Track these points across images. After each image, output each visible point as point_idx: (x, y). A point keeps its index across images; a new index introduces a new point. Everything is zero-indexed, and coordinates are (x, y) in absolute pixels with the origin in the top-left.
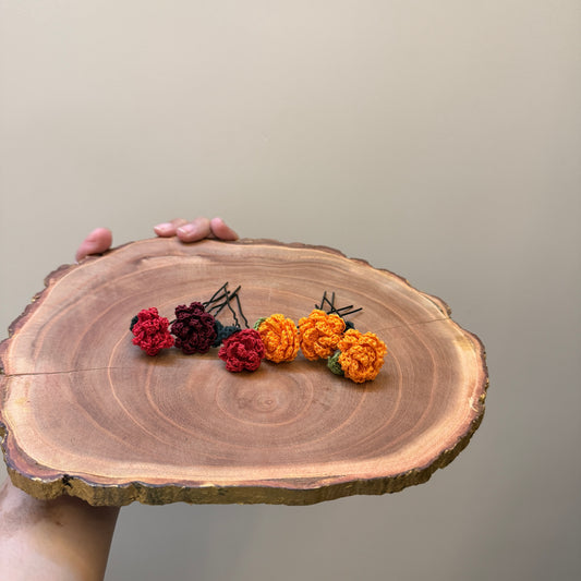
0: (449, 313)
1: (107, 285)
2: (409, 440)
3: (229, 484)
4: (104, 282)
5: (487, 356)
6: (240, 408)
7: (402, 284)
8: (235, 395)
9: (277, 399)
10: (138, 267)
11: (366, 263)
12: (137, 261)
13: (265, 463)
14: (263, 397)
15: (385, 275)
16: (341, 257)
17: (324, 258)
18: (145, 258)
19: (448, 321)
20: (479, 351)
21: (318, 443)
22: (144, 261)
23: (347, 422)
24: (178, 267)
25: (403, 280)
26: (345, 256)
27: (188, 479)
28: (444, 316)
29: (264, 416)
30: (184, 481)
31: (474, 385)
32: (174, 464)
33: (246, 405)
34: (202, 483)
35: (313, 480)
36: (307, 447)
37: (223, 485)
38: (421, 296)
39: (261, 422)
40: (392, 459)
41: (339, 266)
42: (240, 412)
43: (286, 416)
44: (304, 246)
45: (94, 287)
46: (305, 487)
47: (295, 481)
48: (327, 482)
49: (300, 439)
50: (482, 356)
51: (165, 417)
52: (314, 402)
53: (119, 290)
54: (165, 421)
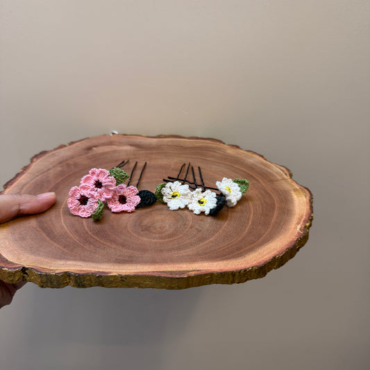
0: (291, 176)
1: (69, 162)
2: (251, 250)
3: (127, 274)
4: (67, 160)
5: (314, 200)
6: (142, 231)
7: (261, 159)
8: (141, 223)
9: (167, 226)
10: (90, 152)
11: (237, 147)
12: (89, 149)
13: (154, 262)
14: (158, 225)
15: (250, 154)
16: (222, 145)
17: (210, 145)
18: (95, 147)
19: (290, 180)
20: (308, 198)
21: (189, 251)
22: (94, 149)
23: (211, 239)
24: (115, 151)
25: (262, 156)
26: (224, 143)
27: (101, 270)
28: (287, 177)
29: (157, 235)
30: (99, 272)
31: (302, 217)
32: (93, 262)
33: (146, 229)
34: (110, 273)
35: (183, 272)
36: (183, 253)
37: (124, 274)
38: (272, 165)
39: (154, 238)
40: (238, 261)
41: (219, 149)
42: (142, 233)
43: (170, 236)
44: (197, 138)
45: (60, 163)
46: (177, 276)
47: (171, 272)
48: (192, 274)
49: (179, 249)
50: (310, 200)
51: (93, 236)
52: (191, 227)
53: (76, 165)
54: (92, 237)
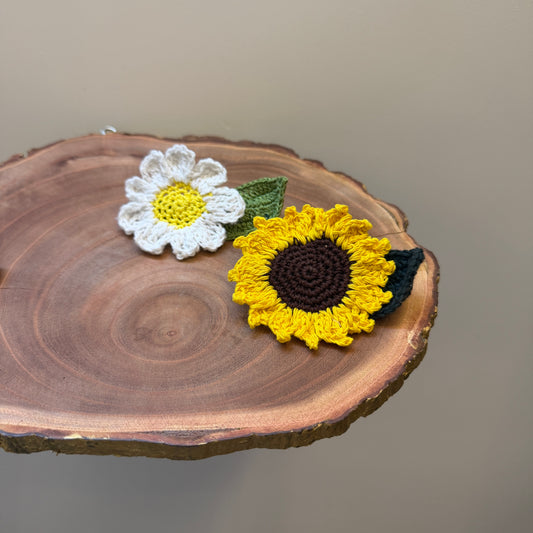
0: (406, 225)
1: (23, 190)
2: (325, 384)
3: (99, 437)
4: (21, 187)
5: (442, 278)
6: (136, 340)
7: (357, 190)
8: (136, 322)
9: (182, 330)
10: (63, 169)
11: (319, 164)
12: (62, 163)
13: (149, 410)
14: (166, 327)
15: (339, 179)
16: (293, 158)
17: (273, 159)
18: (72, 158)
19: (403, 235)
20: (431, 273)
21: (216, 387)
22: (70, 162)
23: (257, 360)
24: (106, 168)
25: (360, 184)
26: (297, 156)
27: (53, 428)
28: (399, 229)
29: (161, 350)
30: (49, 431)
31: (418, 314)
32: (42, 408)
33: (143, 337)
34: (69, 433)
35: (199, 435)
36: (203, 391)
37: (92, 437)
38: (377, 204)
39: (157, 357)
40: (300, 408)
41: (287, 168)
42: (135, 345)
43: (186, 352)
44: (252, 144)
45: (9, 192)
46: (188, 443)
47: (178, 435)
48: (216, 437)
49: (197, 381)
50: (434, 279)
51: (48, 351)
52: (224, 334)
53: (35, 196)
54: (45, 353)
